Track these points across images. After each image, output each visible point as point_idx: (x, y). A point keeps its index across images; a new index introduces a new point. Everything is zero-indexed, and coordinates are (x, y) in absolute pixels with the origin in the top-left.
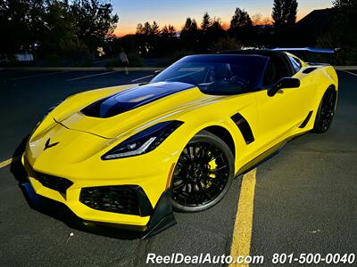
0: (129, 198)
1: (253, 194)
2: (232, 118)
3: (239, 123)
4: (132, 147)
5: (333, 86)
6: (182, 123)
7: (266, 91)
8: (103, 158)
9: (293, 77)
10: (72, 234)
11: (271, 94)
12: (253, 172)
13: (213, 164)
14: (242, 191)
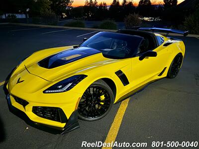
0: (56, 113)
1: (124, 113)
2: (115, 73)
3: (120, 75)
4: (59, 87)
5: (181, 53)
6: (86, 76)
7: (139, 57)
8: (44, 92)
9: (153, 51)
10: (27, 128)
11: (141, 59)
12: (128, 100)
13: (103, 97)
14: (119, 111)
